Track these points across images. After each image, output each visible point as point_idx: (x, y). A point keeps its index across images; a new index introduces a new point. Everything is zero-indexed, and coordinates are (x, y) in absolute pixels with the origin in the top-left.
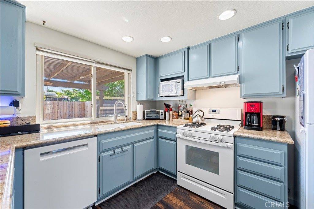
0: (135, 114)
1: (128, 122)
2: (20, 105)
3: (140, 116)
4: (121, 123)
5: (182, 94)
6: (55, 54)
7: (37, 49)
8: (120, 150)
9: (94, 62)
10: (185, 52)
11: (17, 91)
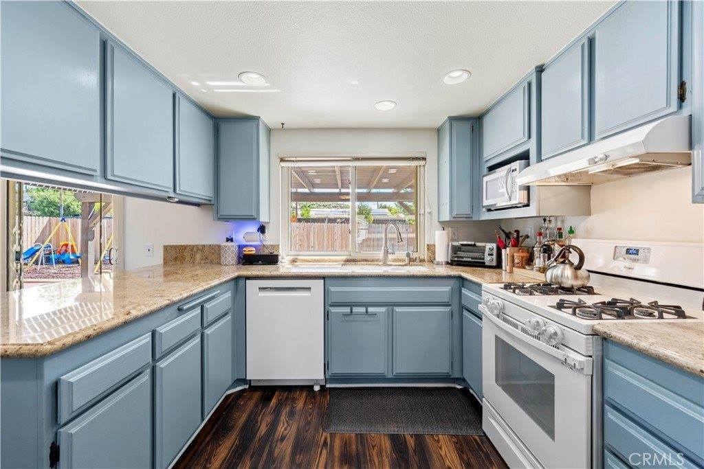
0: (431, 248)
1: (412, 265)
2: (266, 231)
3: (442, 255)
4: (396, 265)
5: (526, 202)
6: (299, 161)
7: (282, 160)
8: (363, 310)
9: (349, 160)
10: (530, 84)
11: (252, 216)
